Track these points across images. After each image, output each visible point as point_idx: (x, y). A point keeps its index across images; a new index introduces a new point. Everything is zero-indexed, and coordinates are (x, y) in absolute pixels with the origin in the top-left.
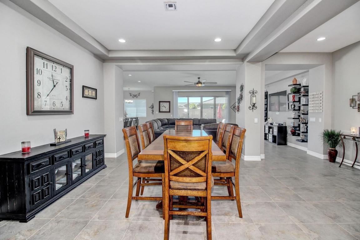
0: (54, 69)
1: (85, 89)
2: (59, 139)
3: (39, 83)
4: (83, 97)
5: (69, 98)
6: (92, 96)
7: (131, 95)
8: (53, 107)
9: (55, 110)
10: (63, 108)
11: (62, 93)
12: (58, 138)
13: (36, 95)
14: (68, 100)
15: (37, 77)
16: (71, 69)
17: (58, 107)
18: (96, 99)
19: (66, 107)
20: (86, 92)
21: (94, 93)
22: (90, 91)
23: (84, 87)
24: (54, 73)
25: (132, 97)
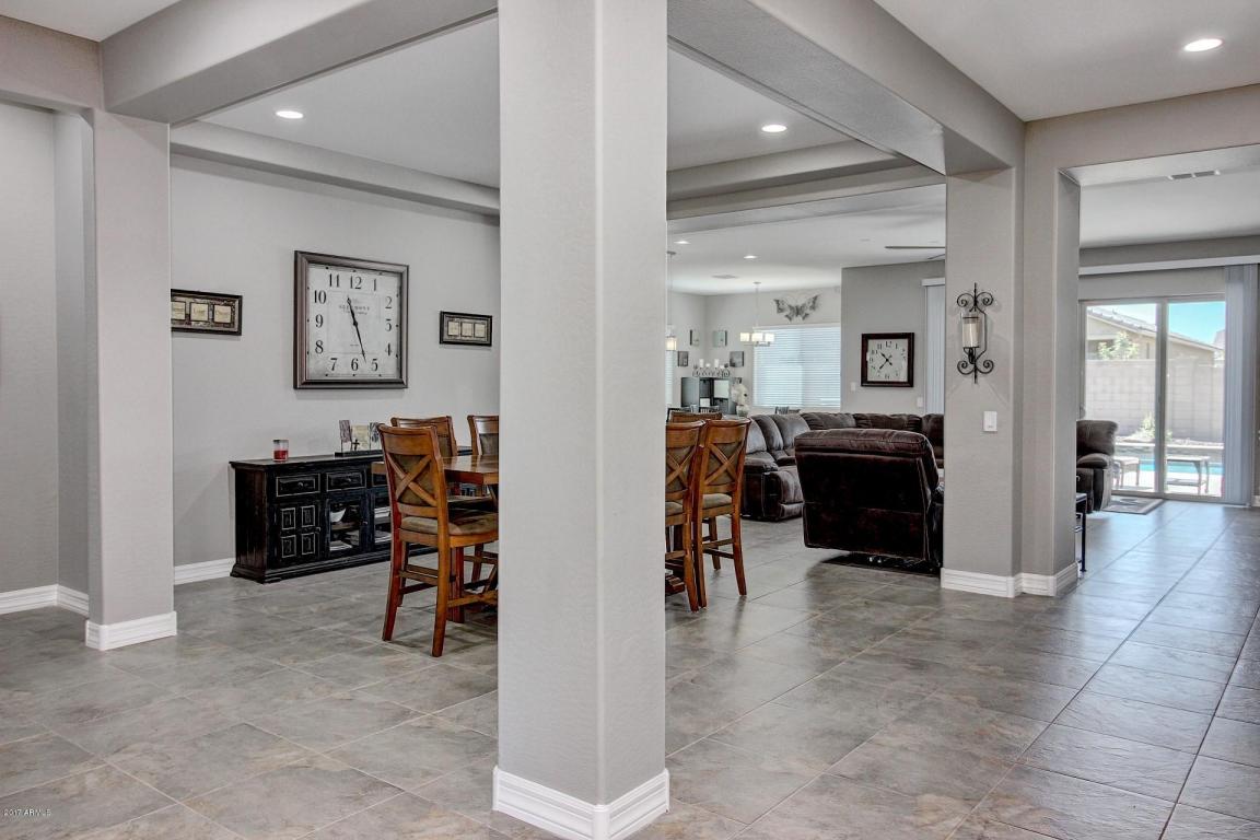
0: (355, 285)
1: (446, 319)
2: (356, 443)
3: (319, 320)
4: (442, 341)
5: (394, 348)
6: (473, 339)
7: (780, 310)
8: (353, 372)
9: (357, 378)
10: (378, 372)
11: (379, 337)
12: (354, 441)
13: (312, 347)
14: (393, 355)
15: (314, 309)
16: (401, 275)
17: (366, 371)
18: (490, 345)
19: (388, 370)
20: (453, 328)
21: (481, 329)
22: (467, 326)
23: (445, 317)
24: (354, 294)
25: (787, 316)
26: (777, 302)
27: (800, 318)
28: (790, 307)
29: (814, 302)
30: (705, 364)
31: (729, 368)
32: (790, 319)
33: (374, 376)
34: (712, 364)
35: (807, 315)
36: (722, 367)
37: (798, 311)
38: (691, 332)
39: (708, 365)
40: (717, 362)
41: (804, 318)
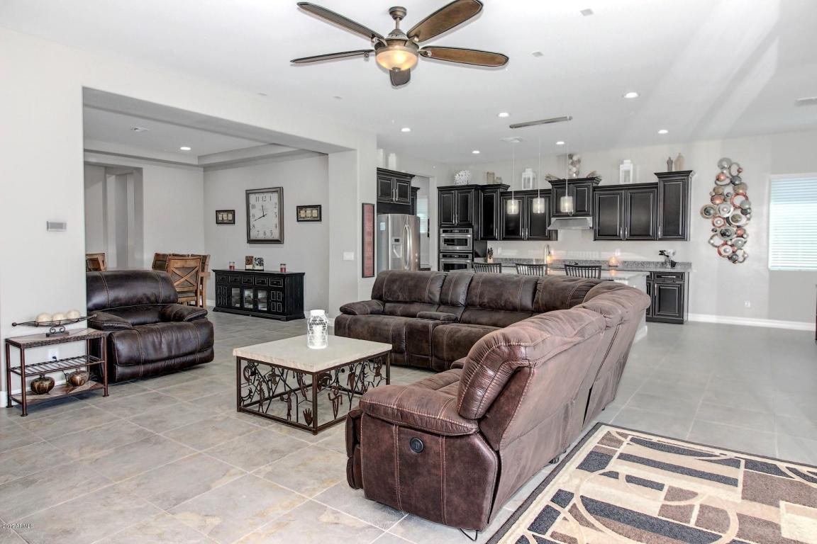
0: (264, 200)
3: (254, 216)
4: (298, 220)
5: (278, 226)
6: (313, 218)
8: (264, 236)
9: (266, 239)
10: (272, 236)
11: (273, 221)
13: (252, 227)
14: (278, 228)
15: (252, 212)
16: (280, 192)
18: (321, 220)
19: (276, 236)
20: (302, 214)
21: (315, 213)
22: (309, 211)
23: (300, 208)
24: (264, 203)
33: (271, 238)
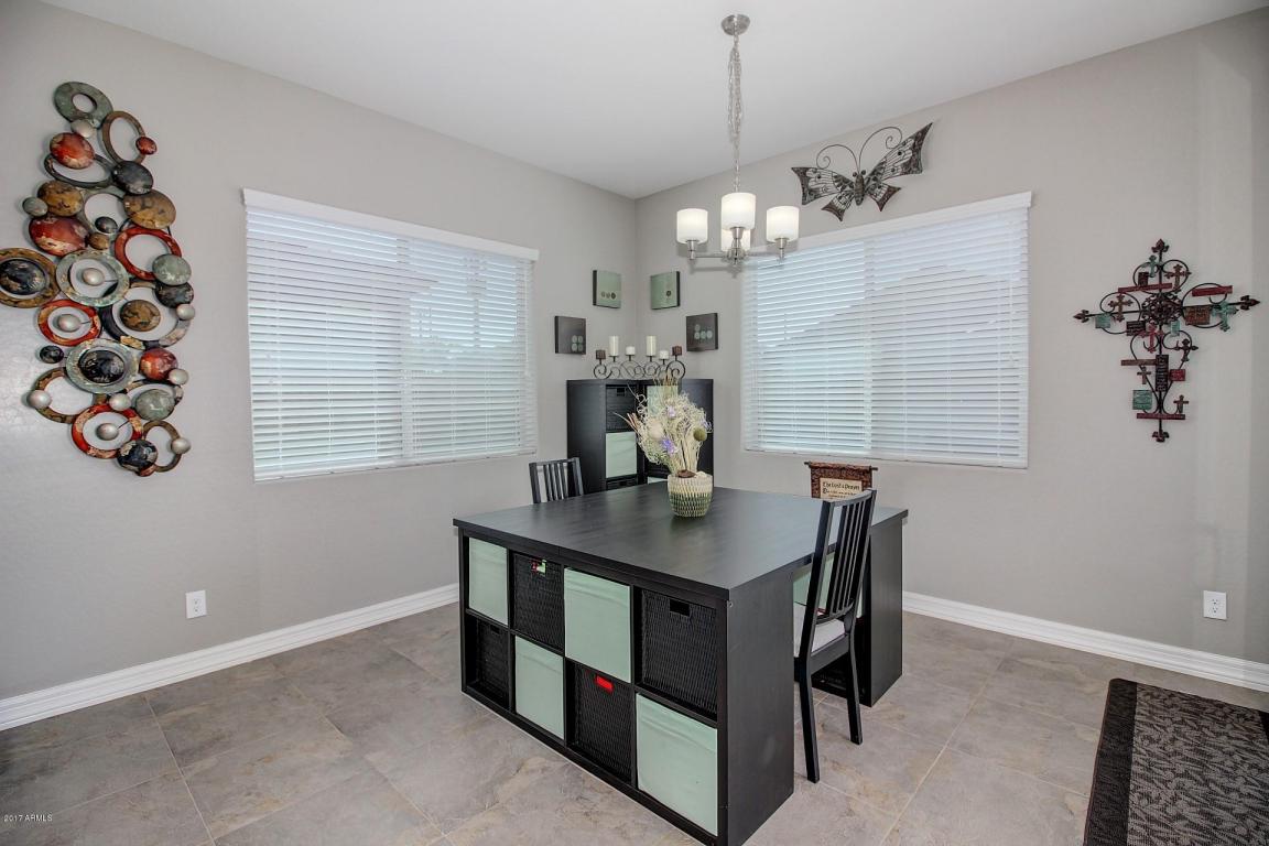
7: (810, 194)
25: (830, 208)
26: (802, 173)
27: (870, 204)
28: (841, 181)
29: (916, 149)
30: (622, 347)
31: (686, 357)
32: (839, 214)
34: (641, 345)
35: (892, 191)
36: (665, 354)
37: (867, 188)
38: (595, 272)
39: (631, 350)
40: (651, 341)
41: (881, 205)
